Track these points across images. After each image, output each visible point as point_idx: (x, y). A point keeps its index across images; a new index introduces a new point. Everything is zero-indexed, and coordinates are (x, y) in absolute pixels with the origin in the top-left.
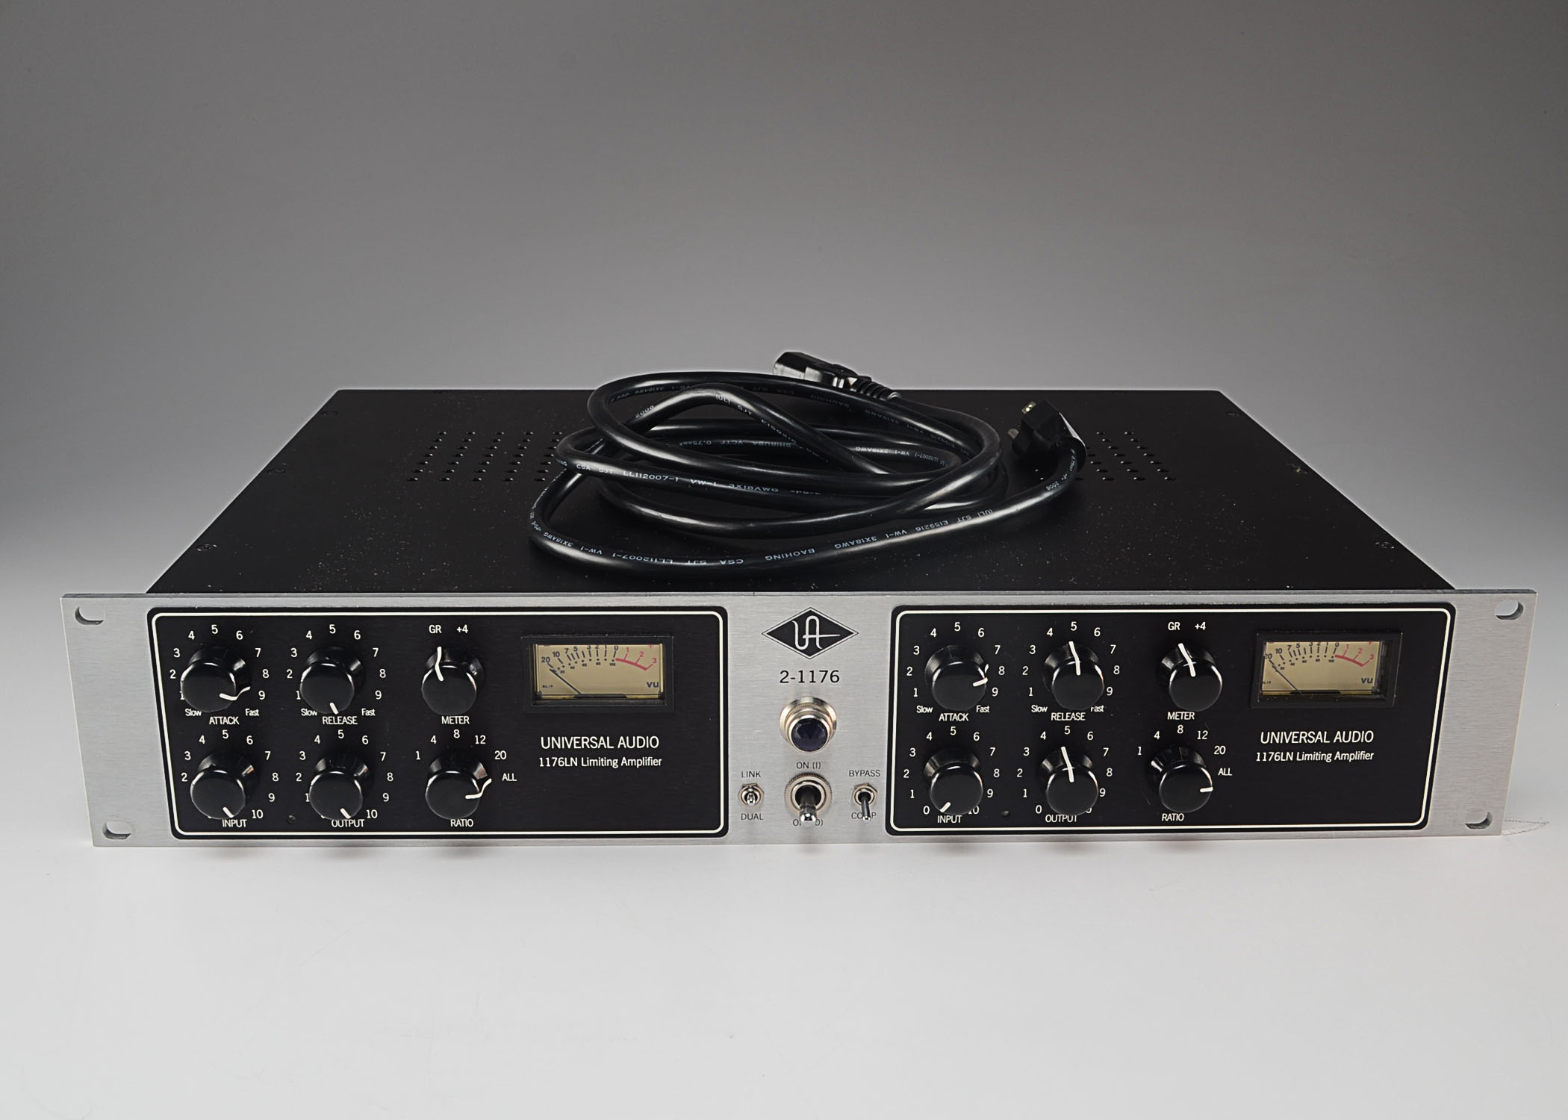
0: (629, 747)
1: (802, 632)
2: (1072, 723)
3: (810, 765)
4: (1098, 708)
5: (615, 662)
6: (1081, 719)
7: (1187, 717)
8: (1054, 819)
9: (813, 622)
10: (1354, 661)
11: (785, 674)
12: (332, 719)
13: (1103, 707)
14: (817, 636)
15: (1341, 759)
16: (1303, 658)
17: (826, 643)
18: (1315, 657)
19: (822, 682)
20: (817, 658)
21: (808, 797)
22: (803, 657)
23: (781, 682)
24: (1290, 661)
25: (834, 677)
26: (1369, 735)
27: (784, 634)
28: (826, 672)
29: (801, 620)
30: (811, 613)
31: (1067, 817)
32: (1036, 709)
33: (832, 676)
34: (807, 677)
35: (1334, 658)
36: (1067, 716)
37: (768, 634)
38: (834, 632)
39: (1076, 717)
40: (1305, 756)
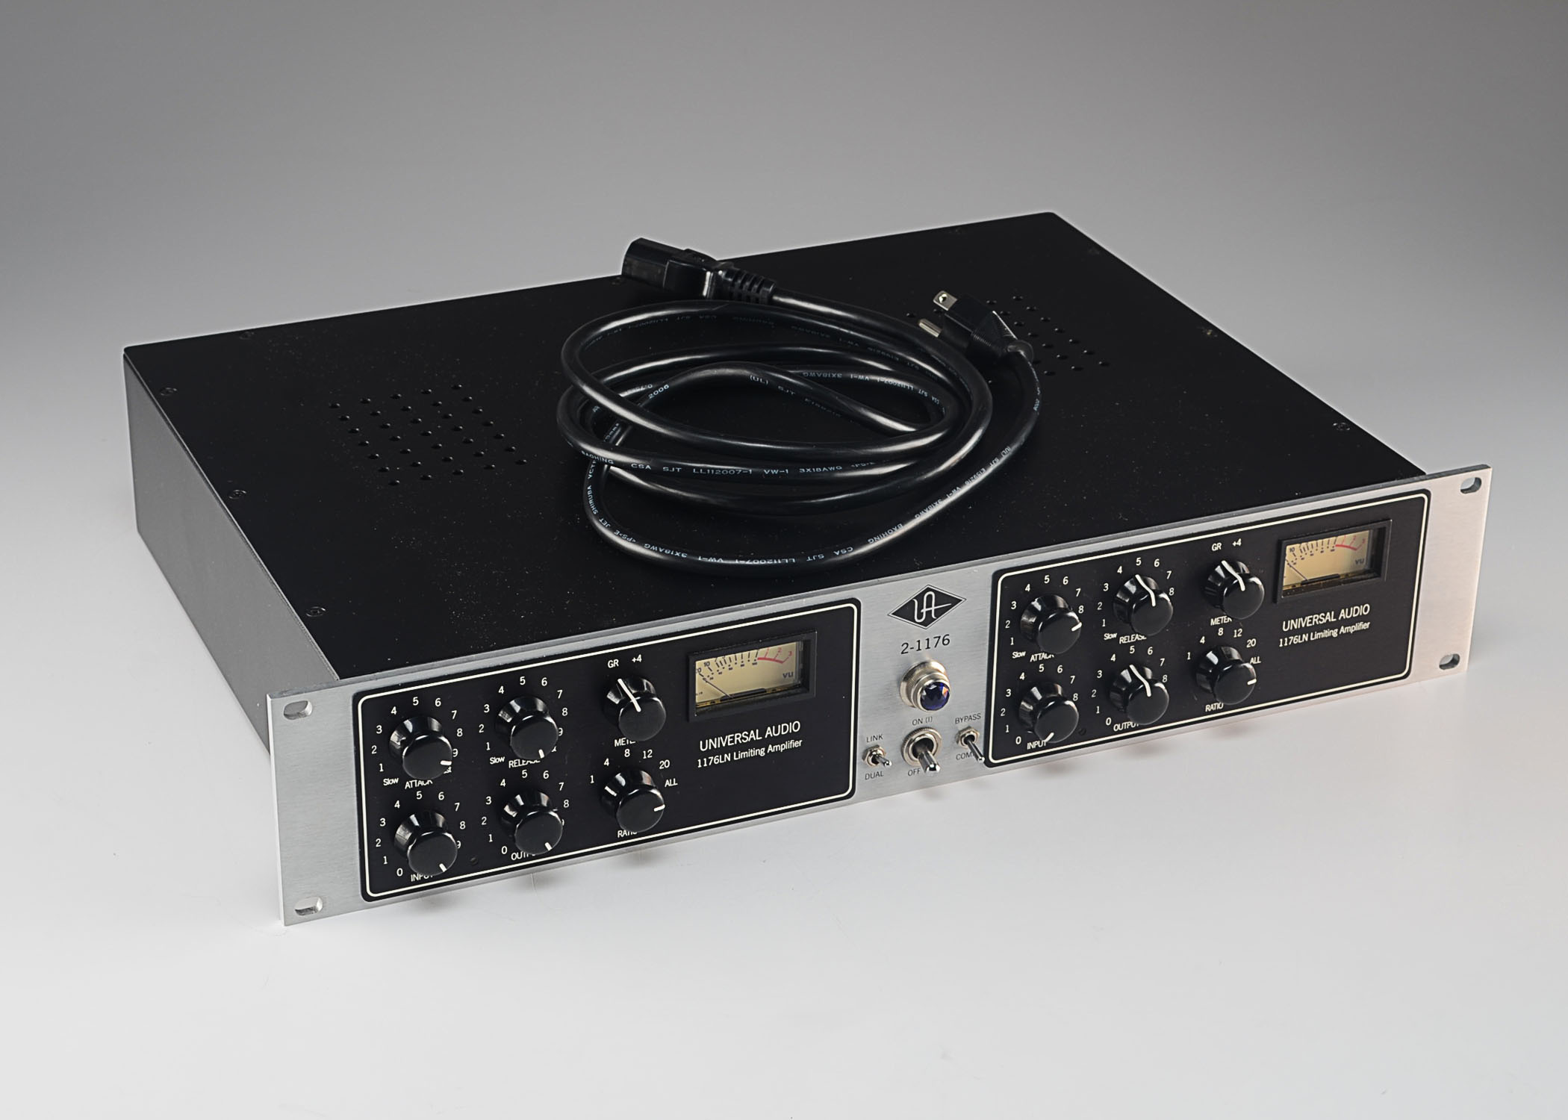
0: (775, 735)
1: (920, 607)
2: (1136, 643)
3: (924, 721)
5: (757, 661)
6: (1143, 638)
8: (1121, 727)
9: (930, 596)
11: (905, 646)
12: (517, 762)
14: (933, 608)
15: (1344, 632)
17: (939, 613)
19: (936, 646)
20: (932, 626)
21: (922, 748)
22: (921, 629)
23: (902, 653)
25: (945, 640)
27: (905, 612)
28: (939, 637)
29: (920, 597)
30: (928, 590)
31: (1132, 723)
32: (1107, 636)
33: (944, 640)
34: (924, 645)
36: (1132, 638)
37: (893, 614)
38: (946, 602)
39: (1139, 637)
40: (1318, 635)
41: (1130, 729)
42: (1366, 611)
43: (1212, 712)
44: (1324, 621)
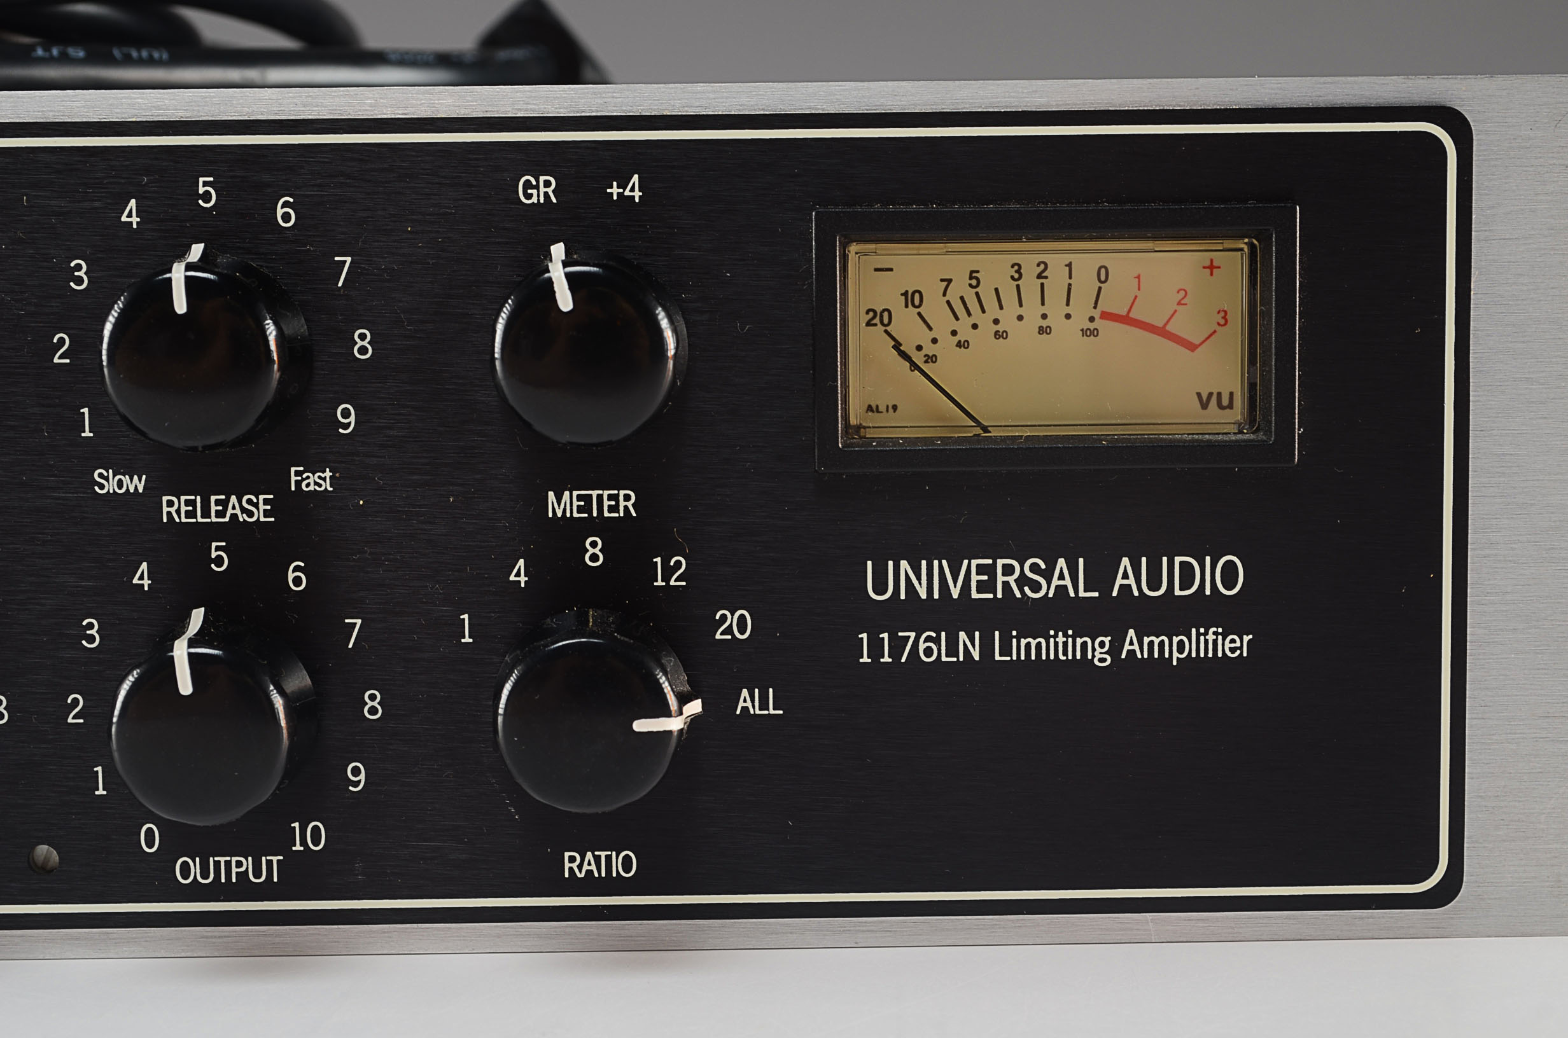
2: (233, 531)
4: (313, 478)
6: (259, 515)
7: (612, 509)
8: (205, 874)
10: (1161, 332)
13: (328, 474)
15: (1142, 654)
16: (996, 322)
18: (1033, 320)
24: (954, 333)
26: (1230, 568)
31: (248, 863)
32: (109, 482)
35: (1099, 323)
36: (214, 508)
39: (243, 510)
40: (1024, 647)
41: (243, 889)
42: (1229, 583)
43: (590, 885)
44: (1047, 590)
